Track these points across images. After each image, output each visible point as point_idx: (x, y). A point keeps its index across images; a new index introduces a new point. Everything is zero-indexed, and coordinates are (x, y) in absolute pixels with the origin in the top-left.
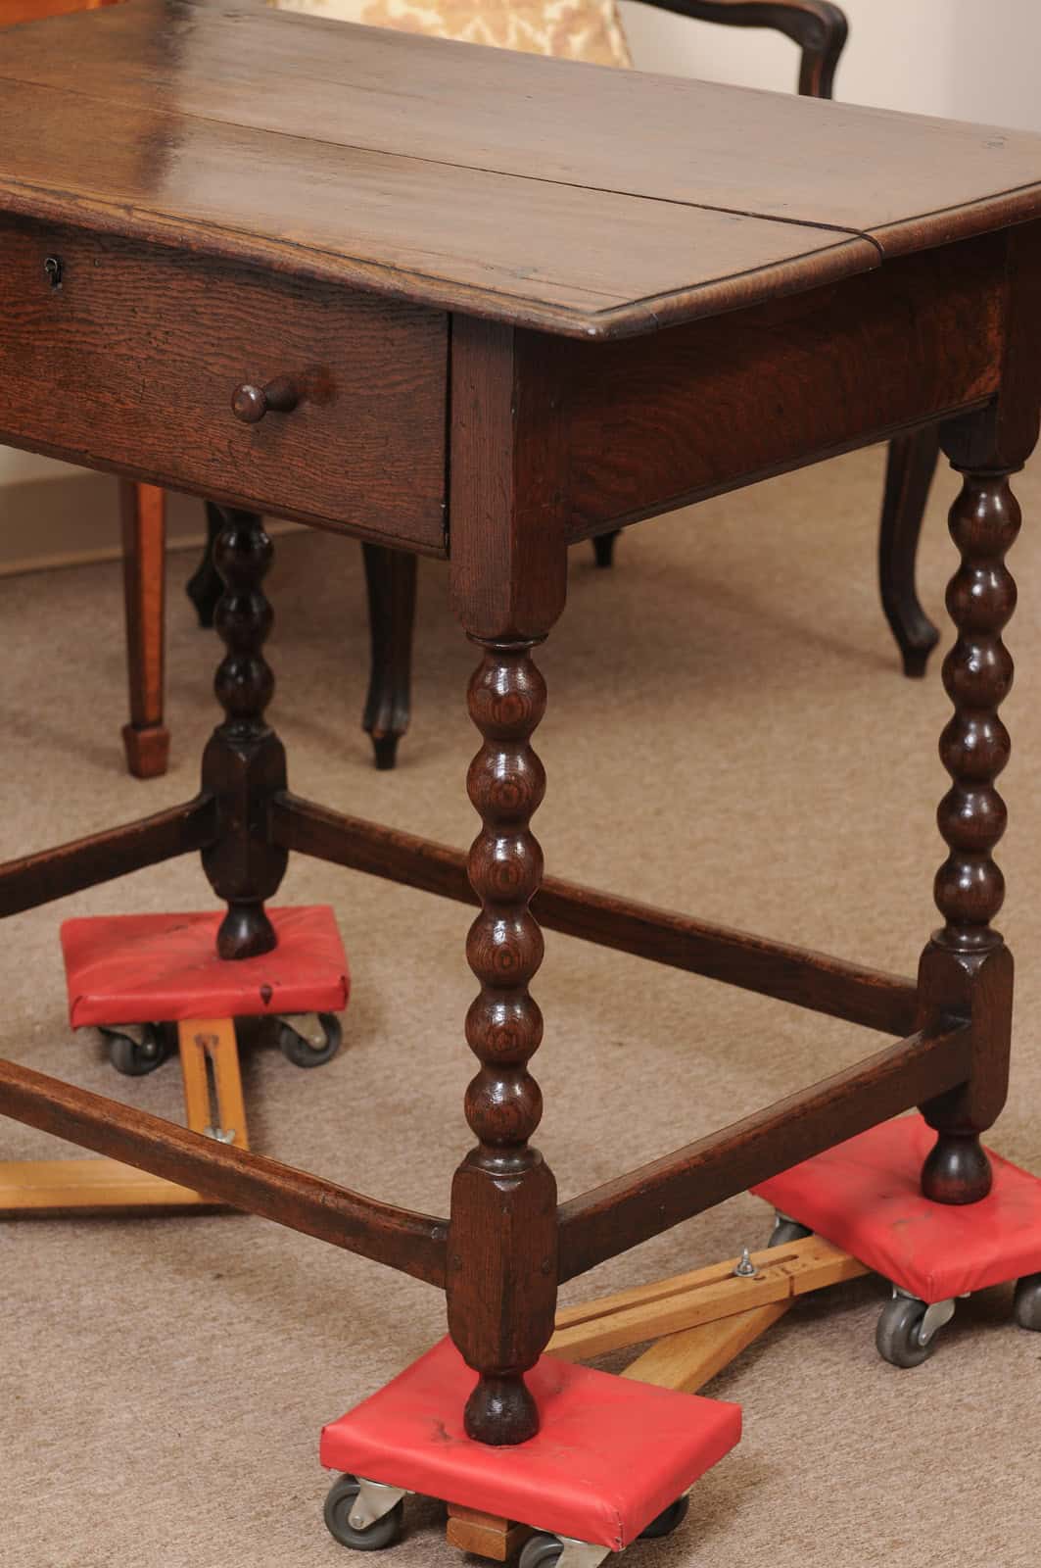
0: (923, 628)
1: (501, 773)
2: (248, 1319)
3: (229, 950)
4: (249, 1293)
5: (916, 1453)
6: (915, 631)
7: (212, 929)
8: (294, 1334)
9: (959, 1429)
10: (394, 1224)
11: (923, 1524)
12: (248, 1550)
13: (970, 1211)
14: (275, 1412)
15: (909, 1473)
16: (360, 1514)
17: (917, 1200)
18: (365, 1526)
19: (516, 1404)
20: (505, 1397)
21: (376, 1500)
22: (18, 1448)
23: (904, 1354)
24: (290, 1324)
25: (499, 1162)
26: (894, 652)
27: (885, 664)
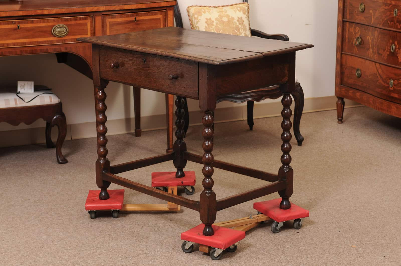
0: (301, 137)
1: (207, 132)
2: (175, 226)
3: (177, 176)
4: (175, 223)
5: (275, 243)
6: (299, 138)
7: (175, 174)
8: (181, 228)
9: (282, 241)
10: (192, 202)
11: (274, 252)
12: (170, 253)
13: (287, 210)
14: (177, 237)
15: (273, 246)
16: (187, 247)
17: (279, 209)
18: (188, 249)
19: (210, 230)
20: (208, 229)
21: (189, 244)
22: (137, 240)
23: (275, 231)
24: (181, 226)
25: (207, 191)
26: (297, 142)
27: (296, 144)
